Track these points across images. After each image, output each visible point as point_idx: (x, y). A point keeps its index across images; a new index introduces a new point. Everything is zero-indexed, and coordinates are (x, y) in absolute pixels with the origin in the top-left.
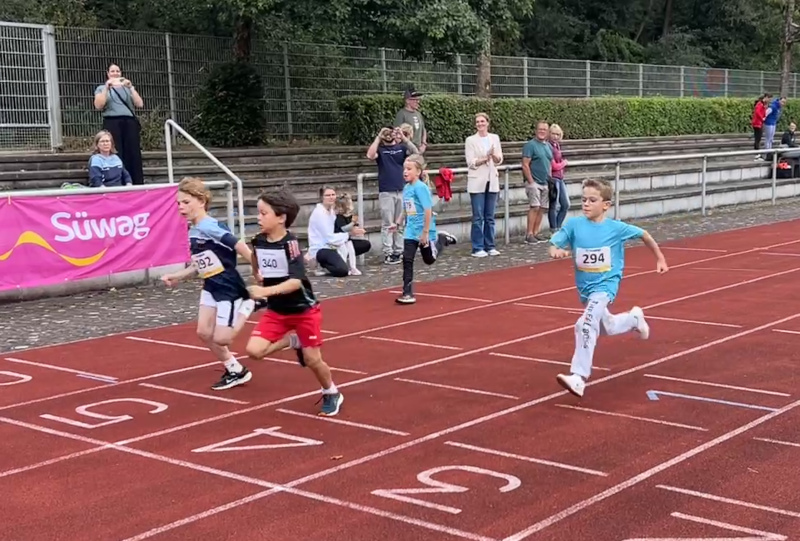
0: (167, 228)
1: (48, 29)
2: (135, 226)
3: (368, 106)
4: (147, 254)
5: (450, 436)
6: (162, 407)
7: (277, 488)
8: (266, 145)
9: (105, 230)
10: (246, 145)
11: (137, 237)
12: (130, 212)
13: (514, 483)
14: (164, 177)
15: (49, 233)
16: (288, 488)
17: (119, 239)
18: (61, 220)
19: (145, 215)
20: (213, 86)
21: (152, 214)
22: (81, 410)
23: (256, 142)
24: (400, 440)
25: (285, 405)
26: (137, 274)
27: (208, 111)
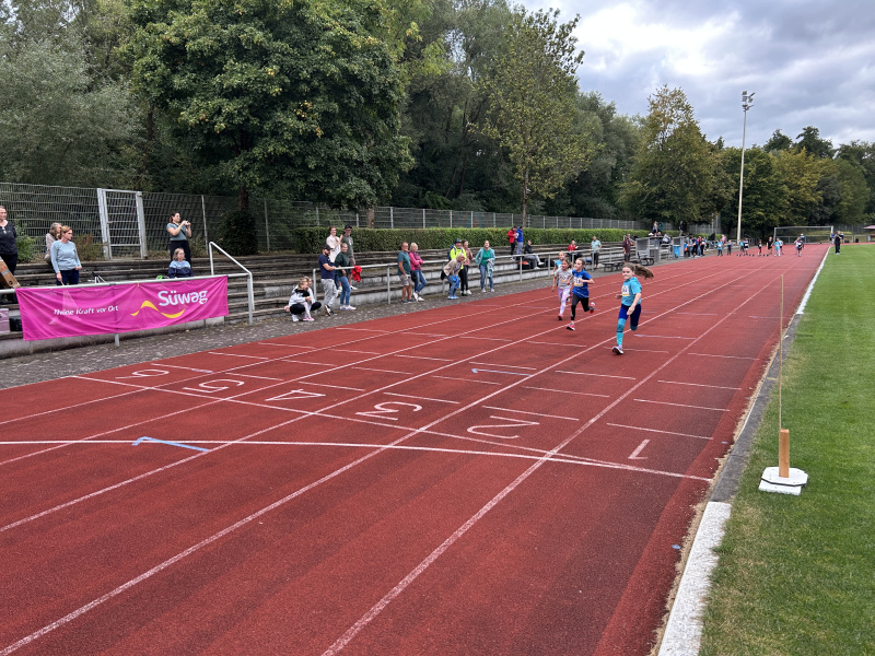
0: (216, 299)
1: (139, 193)
2: (200, 298)
3: (311, 233)
4: (206, 311)
5: (385, 390)
6: (242, 383)
7: (311, 414)
8: (258, 254)
9: (184, 299)
10: (247, 254)
11: (201, 303)
12: (198, 290)
13: (419, 408)
14: (209, 272)
15: (156, 301)
16: (316, 413)
17: (191, 304)
18: (163, 295)
19: (205, 292)
20: (229, 224)
21: (209, 291)
22: (202, 385)
23: (253, 253)
24: (362, 393)
25: (302, 380)
26: (199, 323)
27: (226, 237)
